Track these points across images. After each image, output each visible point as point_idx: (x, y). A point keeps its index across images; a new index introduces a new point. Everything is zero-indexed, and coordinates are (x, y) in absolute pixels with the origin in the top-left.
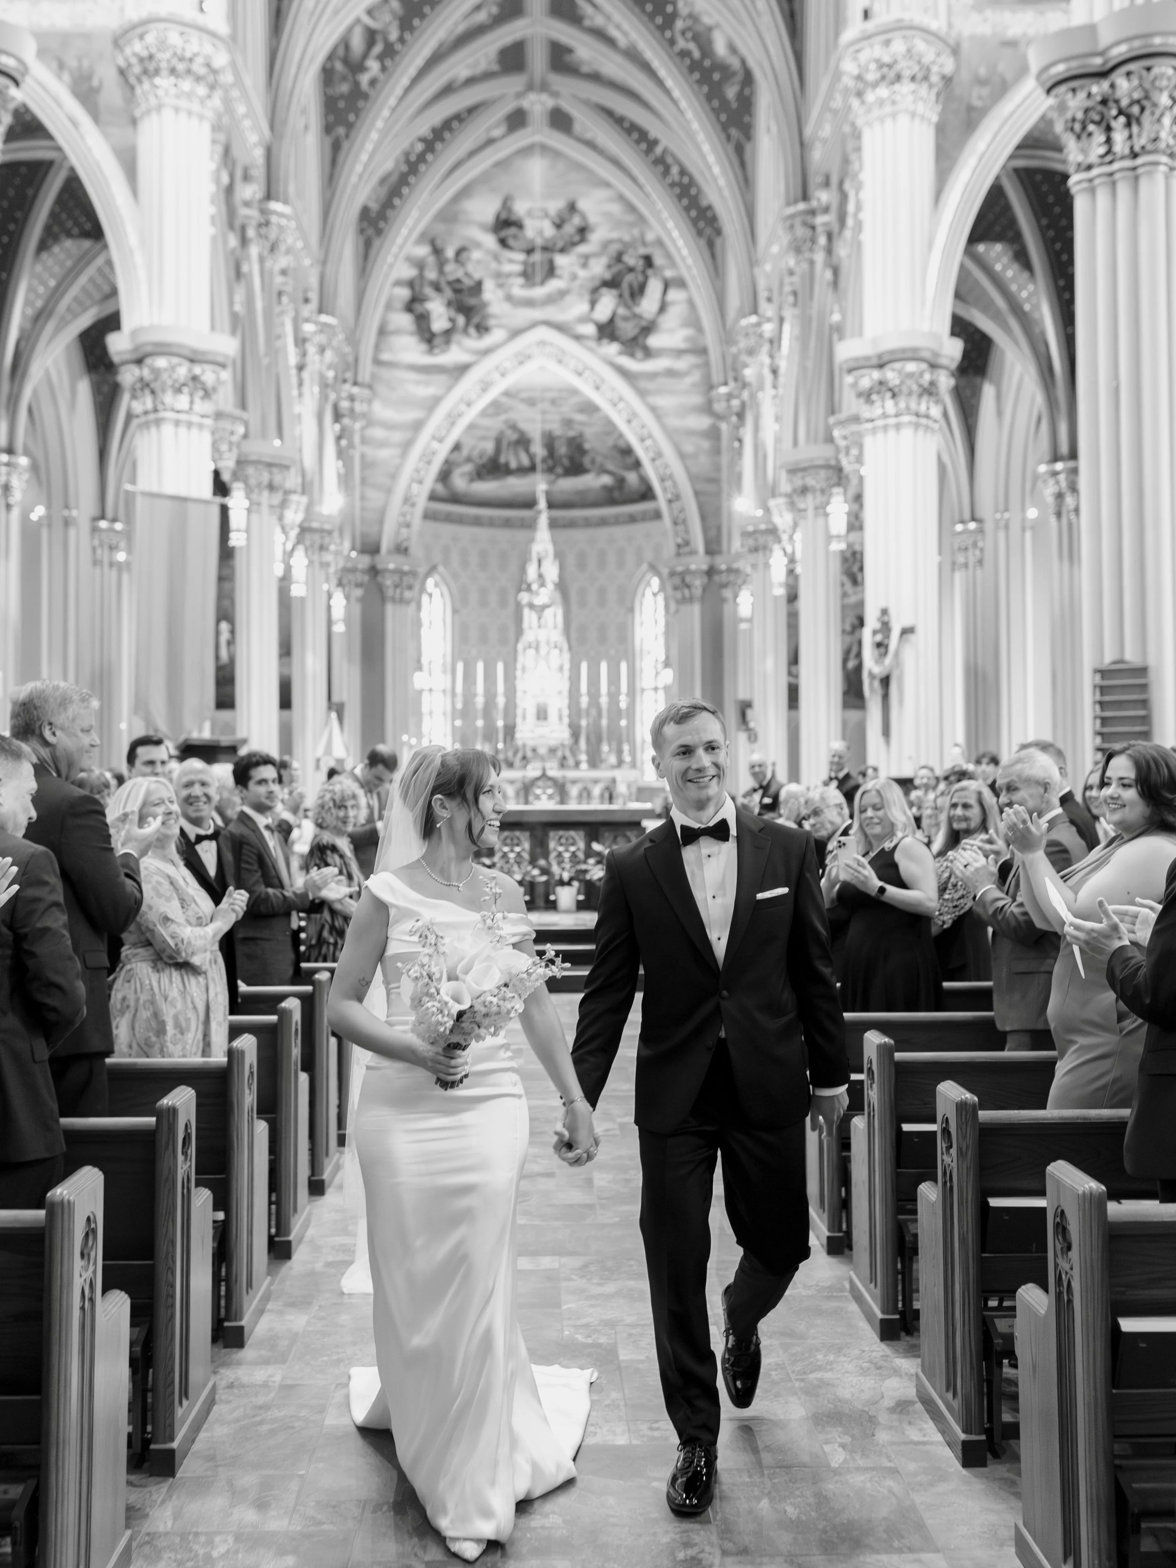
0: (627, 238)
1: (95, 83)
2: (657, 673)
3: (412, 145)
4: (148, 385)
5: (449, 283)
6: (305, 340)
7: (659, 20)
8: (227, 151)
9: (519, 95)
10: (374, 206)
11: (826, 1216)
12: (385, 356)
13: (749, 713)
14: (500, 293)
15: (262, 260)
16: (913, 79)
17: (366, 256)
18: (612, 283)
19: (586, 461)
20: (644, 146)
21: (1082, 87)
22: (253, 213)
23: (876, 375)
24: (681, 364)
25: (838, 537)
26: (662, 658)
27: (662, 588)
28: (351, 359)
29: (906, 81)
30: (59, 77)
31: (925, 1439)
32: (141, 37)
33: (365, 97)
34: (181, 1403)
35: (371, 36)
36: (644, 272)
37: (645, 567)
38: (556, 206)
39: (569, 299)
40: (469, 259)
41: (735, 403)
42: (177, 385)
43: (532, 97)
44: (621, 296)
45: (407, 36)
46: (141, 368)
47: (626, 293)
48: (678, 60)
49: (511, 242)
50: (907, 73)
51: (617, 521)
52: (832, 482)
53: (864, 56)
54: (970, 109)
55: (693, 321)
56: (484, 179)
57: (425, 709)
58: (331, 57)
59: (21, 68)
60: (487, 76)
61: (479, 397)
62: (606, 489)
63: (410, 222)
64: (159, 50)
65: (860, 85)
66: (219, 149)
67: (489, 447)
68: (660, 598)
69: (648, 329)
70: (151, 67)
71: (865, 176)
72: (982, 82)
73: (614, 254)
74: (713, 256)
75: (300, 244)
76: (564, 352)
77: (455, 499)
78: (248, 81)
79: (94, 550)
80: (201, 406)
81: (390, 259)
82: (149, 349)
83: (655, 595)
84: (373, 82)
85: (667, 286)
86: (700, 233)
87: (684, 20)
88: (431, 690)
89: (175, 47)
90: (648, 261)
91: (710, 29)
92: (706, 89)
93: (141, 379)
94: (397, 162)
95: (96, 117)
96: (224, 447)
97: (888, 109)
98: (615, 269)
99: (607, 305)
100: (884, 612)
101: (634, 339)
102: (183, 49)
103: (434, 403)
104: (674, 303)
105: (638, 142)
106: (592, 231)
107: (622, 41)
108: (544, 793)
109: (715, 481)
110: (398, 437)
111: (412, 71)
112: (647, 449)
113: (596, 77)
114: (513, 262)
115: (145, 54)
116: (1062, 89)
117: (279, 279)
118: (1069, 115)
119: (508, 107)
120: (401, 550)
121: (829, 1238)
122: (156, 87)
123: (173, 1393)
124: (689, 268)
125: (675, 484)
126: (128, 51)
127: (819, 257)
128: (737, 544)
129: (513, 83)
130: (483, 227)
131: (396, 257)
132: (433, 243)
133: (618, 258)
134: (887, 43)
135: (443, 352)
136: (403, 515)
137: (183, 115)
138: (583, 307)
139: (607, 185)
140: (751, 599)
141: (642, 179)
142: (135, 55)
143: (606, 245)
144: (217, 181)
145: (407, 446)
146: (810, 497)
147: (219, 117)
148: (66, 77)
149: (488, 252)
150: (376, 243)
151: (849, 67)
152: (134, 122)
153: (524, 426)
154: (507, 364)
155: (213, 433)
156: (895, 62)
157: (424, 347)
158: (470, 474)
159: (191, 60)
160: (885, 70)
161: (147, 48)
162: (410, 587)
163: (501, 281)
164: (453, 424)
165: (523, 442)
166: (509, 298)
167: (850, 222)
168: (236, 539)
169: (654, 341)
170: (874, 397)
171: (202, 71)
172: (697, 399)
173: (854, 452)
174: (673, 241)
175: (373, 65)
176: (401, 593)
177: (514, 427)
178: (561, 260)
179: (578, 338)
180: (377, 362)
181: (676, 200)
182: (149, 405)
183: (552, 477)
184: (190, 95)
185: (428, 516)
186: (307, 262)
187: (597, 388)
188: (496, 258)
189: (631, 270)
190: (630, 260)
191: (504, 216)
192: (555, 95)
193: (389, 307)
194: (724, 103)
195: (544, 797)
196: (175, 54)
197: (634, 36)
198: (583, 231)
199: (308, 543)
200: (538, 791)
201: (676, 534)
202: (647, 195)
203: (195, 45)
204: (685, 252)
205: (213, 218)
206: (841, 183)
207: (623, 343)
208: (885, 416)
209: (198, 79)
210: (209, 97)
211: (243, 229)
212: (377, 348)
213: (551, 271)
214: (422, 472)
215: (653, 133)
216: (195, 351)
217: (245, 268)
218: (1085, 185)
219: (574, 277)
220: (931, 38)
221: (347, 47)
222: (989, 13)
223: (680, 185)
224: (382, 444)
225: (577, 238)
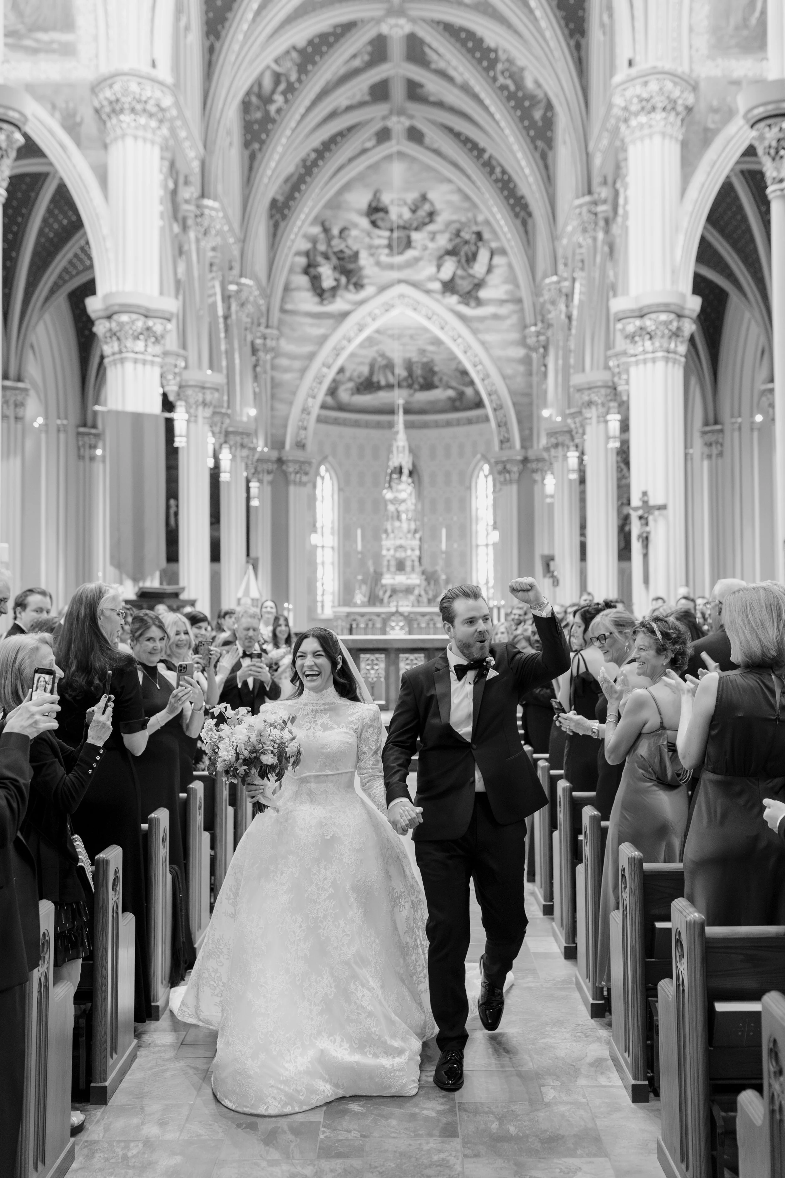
0: (464, 219)
1: (78, 119)
2: (487, 534)
3: (308, 155)
4: (115, 334)
5: (335, 253)
6: (229, 297)
7: (485, 64)
8: (172, 164)
9: (384, 118)
10: (281, 198)
11: (564, 932)
12: (289, 307)
13: (552, 564)
14: (372, 260)
15: (198, 240)
16: (664, 109)
17: (275, 235)
18: (452, 252)
19: (436, 380)
20: (475, 153)
21: (776, 124)
22: (191, 208)
23: (638, 322)
24: (504, 310)
25: (615, 437)
26: (491, 522)
27: (491, 472)
28: (264, 308)
29: (659, 110)
30: (52, 115)
31: (610, 1084)
32: (111, 86)
33: (273, 121)
34: (112, 1057)
35: (277, 78)
36: (476, 244)
37: (479, 456)
38: (412, 196)
39: (421, 264)
40: (349, 236)
41: (542, 338)
42: (136, 334)
43: (394, 119)
44: (459, 262)
45: (303, 77)
46: (110, 323)
47: (463, 260)
48: (499, 92)
49: (380, 223)
50: (660, 105)
51: (459, 423)
52: (609, 398)
53: (629, 93)
54: (706, 130)
55: (512, 279)
56: (360, 178)
57: (319, 560)
58: (248, 93)
59: (23, 119)
60: (362, 104)
61: (357, 335)
62: (452, 400)
63: (306, 210)
64: (123, 95)
65: (627, 114)
66: (166, 164)
67: (365, 370)
68: (490, 478)
69: (479, 285)
70: (118, 108)
71: (631, 179)
72: (716, 111)
73: (454, 231)
74: (526, 232)
75: (226, 228)
76: (418, 303)
77: (341, 407)
78: (188, 114)
79: (79, 449)
80: (153, 349)
81: (292, 236)
82: (116, 308)
83: (486, 477)
84: (279, 111)
85: (492, 254)
86: (517, 215)
87: (503, 63)
88: (323, 547)
89: (134, 93)
90: (479, 236)
91: (522, 69)
92: (519, 113)
93: (110, 330)
94: (297, 167)
95: (78, 143)
96: (170, 377)
97: (646, 131)
98: (454, 243)
99: (449, 268)
100: (645, 494)
101: (469, 293)
102: (141, 95)
103: (323, 340)
104: (498, 266)
105: (471, 150)
106: (438, 215)
107: (459, 79)
108: (397, 625)
109: (529, 395)
110: (297, 364)
111: (307, 102)
112: (478, 372)
113: (440, 105)
114: (381, 237)
115: (113, 98)
116: (762, 125)
117: (211, 254)
118: (766, 143)
119: (377, 126)
120: (300, 445)
121: (565, 947)
122: (121, 121)
123: (106, 1049)
124: (508, 241)
125: (499, 398)
126: (101, 96)
127: (601, 235)
128: (544, 441)
129: (380, 110)
130: (359, 212)
131: (296, 235)
132: (323, 224)
133: (458, 234)
134: (646, 83)
135: (330, 303)
136: (301, 420)
137: (140, 143)
138: (433, 269)
139: (450, 181)
140: (554, 481)
141: (474, 177)
142: (106, 99)
143: (448, 224)
144: (166, 187)
145: (303, 371)
146: (594, 409)
147: (166, 139)
148: (57, 115)
149: (363, 231)
150: (282, 225)
151: (618, 101)
152: (105, 147)
153: (389, 354)
154: (377, 311)
155: (162, 367)
156: (651, 97)
157: (317, 299)
158: (352, 389)
159: (146, 102)
160: (644, 103)
161: (115, 94)
162: (306, 474)
163: (373, 251)
164: (338, 355)
165: (390, 366)
166: (378, 264)
167: (621, 211)
168: (179, 442)
169: (483, 294)
170: (637, 338)
171: (154, 110)
172: (515, 336)
173: (624, 377)
174: (497, 221)
175: (279, 99)
176: (301, 478)
177: (383, 355)
178: (415, 236)
179: (428, 292)
180: (283, 311)
181: (499, 192)
182: (116, 349)
183: (412, 391)
184: (145, 127)
185: (320, 420)
186: (231, 240)
187: (442, 328)
188: (369, 235)
189: (466, 242)
190: (466, 235)
191: (374, 204)
192: (411, 117)
193: (291, 271)
194: (533, 124)
195: (397, 628)
196: (134, 98)
197: (467, 76)
198: (431, 215)
199: (232, 443)
200: (393, 624)
201: (499, 433)
202: (478, 188)
203: (149, 91)
204: (506, 229)
205: (162, 214)
206: (615, 183)
207: (461, 296)
208: (645, 352)
209: (151, 115)
210: (159, 128)
211: (184, 219)
212: (283, 300)
213: (409, 244)
214: (316, 390)
215: (482, 144)
216: (148, 310)
217: (186, 248)
218: (778, 193)
219: (425, 248)
220: (677, 80)
221: (260, 85)
222: (719, 61)
223: (501, 180)
224: (286, 370)
225: (427, 220)
